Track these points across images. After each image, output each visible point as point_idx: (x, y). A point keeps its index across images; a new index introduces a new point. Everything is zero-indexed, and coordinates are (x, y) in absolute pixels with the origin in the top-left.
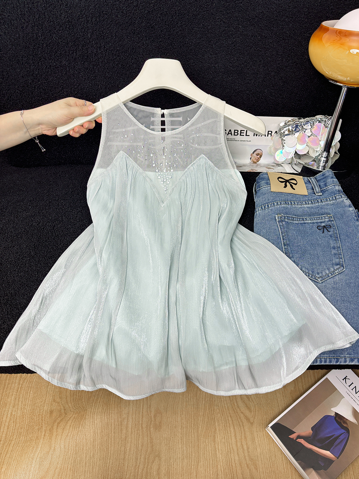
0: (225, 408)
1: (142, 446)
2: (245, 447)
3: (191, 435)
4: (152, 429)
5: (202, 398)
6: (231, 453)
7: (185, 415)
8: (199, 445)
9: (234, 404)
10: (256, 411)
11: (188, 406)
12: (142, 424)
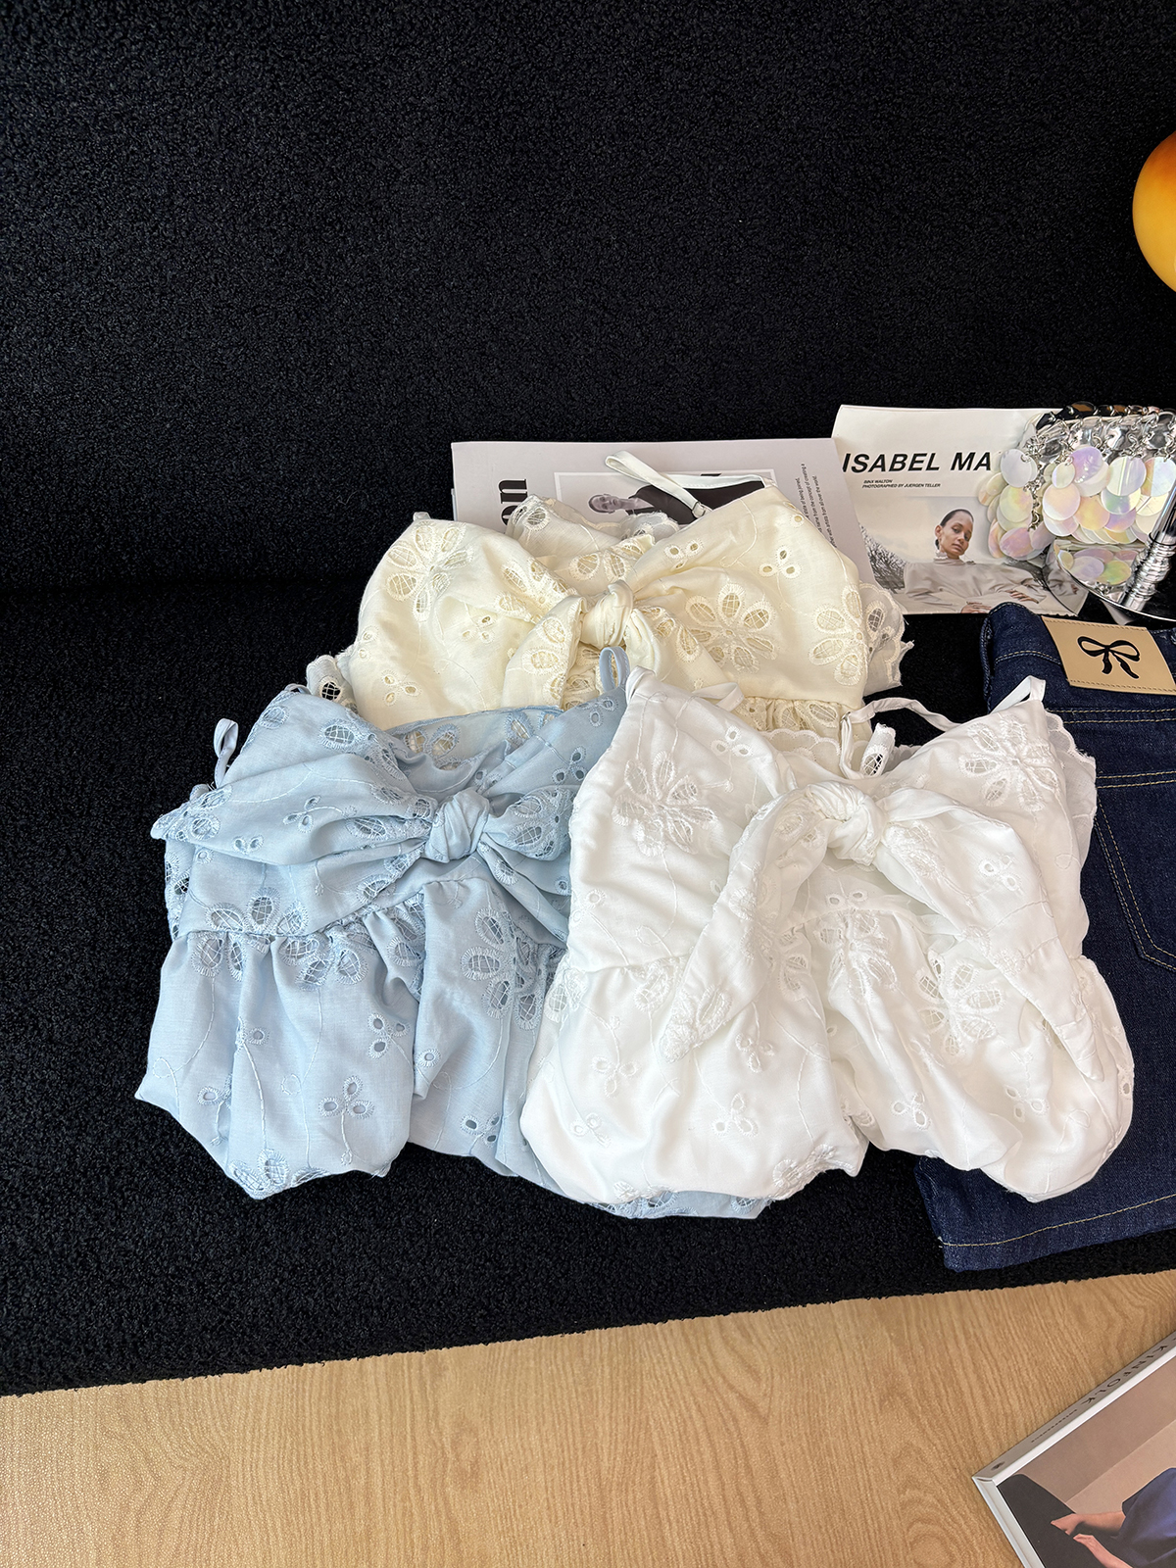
0: (679, 1382)
1: (425, 1548)
2: (751, 1501)
3: (579, 1490)
4: (449, 1490)
5: (602, 1360)
6: (707, 1526)
7: (554, 1425)
8: (608, 1516)
9: (705, 1364)
10: (772, 1374)
11: (558, 1390)
12: (416, 1477)
